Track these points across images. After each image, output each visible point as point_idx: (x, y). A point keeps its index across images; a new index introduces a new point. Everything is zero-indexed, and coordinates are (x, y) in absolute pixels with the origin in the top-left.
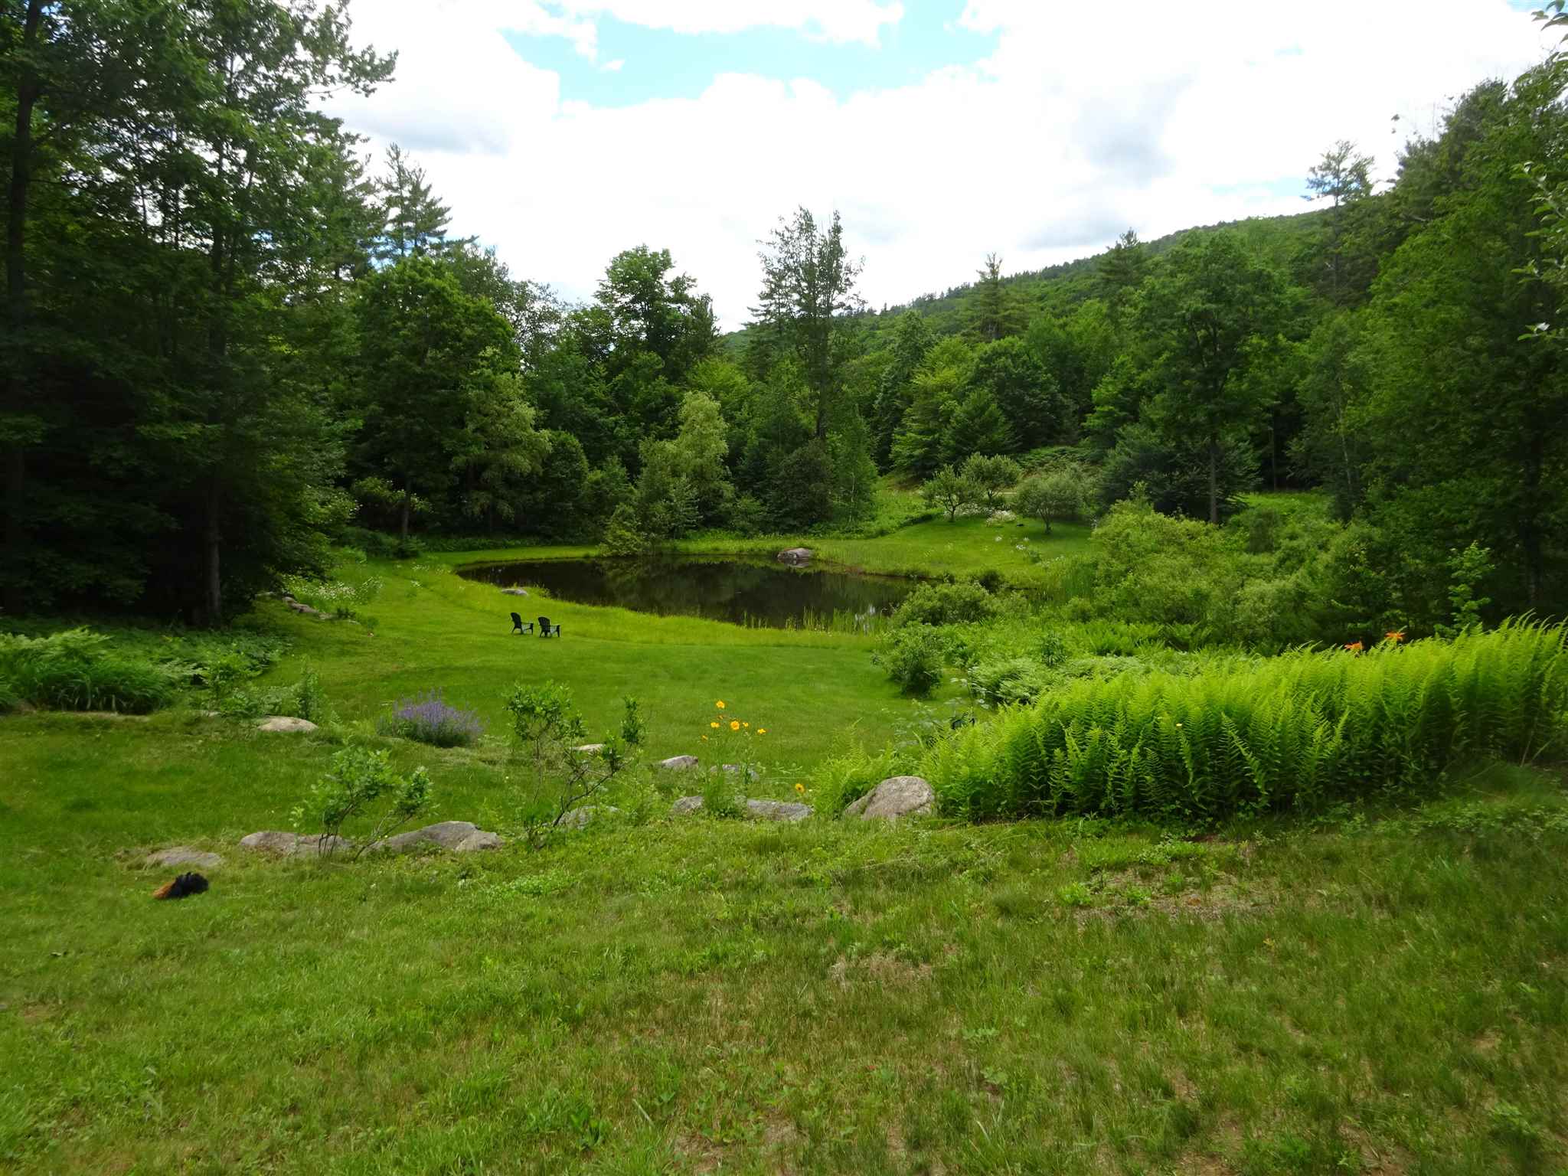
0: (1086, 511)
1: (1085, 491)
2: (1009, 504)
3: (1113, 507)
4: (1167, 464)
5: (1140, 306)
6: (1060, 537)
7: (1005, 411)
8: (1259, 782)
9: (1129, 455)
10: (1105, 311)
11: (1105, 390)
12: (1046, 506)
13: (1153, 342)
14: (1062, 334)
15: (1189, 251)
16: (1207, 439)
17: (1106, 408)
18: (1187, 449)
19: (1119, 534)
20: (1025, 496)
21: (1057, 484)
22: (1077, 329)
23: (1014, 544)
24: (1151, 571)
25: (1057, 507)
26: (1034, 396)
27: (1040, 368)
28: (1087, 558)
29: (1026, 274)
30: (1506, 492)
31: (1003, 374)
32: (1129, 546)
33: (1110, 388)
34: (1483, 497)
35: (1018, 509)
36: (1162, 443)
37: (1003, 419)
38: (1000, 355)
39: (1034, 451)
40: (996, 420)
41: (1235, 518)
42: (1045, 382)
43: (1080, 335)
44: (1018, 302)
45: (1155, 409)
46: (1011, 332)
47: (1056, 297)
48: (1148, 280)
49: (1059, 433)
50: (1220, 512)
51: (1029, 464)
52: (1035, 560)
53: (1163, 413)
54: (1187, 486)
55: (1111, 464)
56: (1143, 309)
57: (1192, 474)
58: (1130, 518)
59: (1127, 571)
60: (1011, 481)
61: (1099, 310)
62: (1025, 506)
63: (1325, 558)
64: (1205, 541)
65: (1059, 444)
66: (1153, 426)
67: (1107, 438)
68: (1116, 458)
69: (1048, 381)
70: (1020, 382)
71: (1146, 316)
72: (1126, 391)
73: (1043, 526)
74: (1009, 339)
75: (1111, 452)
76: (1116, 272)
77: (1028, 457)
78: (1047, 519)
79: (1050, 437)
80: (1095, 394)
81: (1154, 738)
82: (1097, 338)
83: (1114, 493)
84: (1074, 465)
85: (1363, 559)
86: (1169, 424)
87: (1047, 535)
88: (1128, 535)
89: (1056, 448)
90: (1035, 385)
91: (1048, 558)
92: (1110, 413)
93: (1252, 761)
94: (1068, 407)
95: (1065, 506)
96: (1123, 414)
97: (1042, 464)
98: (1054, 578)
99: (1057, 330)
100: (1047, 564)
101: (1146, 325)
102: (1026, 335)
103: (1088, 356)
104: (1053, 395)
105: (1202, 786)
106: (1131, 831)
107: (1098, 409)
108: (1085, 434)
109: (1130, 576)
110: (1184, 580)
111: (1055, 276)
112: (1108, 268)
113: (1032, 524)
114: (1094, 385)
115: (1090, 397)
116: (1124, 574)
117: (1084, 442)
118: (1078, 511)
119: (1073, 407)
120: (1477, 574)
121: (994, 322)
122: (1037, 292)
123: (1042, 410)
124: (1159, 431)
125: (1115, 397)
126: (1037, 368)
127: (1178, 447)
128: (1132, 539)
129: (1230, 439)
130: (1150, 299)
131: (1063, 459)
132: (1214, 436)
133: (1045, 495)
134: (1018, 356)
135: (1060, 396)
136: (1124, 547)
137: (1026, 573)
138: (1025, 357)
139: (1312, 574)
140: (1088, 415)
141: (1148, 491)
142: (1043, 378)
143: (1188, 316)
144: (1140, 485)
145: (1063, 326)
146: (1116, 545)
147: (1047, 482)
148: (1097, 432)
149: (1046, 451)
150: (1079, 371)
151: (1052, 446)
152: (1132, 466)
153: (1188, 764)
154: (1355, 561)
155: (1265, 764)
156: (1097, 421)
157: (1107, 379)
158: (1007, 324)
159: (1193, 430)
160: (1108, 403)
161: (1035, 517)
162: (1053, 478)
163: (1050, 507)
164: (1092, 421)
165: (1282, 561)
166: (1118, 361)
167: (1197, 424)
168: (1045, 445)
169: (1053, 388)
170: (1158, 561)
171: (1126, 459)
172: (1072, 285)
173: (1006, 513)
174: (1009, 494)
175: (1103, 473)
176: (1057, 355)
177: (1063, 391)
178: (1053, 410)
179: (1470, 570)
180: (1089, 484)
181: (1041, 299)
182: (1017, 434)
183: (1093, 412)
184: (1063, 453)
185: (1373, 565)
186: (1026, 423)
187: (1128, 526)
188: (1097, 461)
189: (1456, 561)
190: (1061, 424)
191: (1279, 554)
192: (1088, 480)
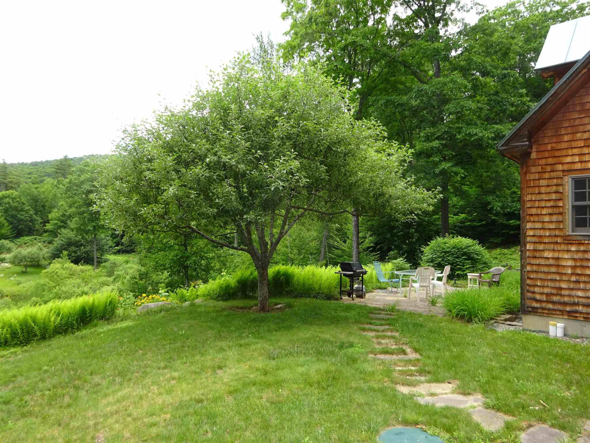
0: (43, 262)
1: (44, 255)
2: (8, 260)
3: (54, 261)
4: (78, 244)
5: (66, 185)
6: (31, 273)
7: (8, 221)
8: (38, 333)
9: (62, 240)
10: (55, 183)
11: (54, 215)
12: (25, 261)
13: (71, 199)
14: (36, 192)
15: (85, 168)
16: (93, 236)
17: (55, 222)
18: (86, 239)
19: (53, 272)
20: (15, 257)
21: (30, 252)
22: (43, 190)
23: (9, 277)
24: (66, 285)
25: (31, 261)
26: (23, 215)
27: (25, 204)
28: (42, 281)
29: (23, 163)
30: (177, 255)
31: (7, 205)
32: (58, 276)
33: (57, 214)
34: (170, 257)
35: (12, 262)
36: (76, 236)
37: (7, 224)
38: (6, 198)
39: (22, 238)
40: (4, 225)
41: (103, 264)
42: (27, 210)
43: (44, 192)
44: (16, 175)
45: (73, 224)
46: (12, 188)
47: (36, 174)
48: (70, 177)
49: (34, 231)
50: (98, 262)
51: (19, 243)
52: (19, 284)
53: (76, 226)
54: (86, 252)
55: (55, 244)
56: (67, 187)
57: (88, 248)
58: (58, 265)
59: (56, 286)
60: (9, 250)
61: (52, 184)
62: (17, 261)
63: (128, 277)
64: (88, 273)
65: (34, 235)
66: (73, 230)
67: (54, 233)
68: (58, 242)
69: (29, 210)
70: (16, 209)
71: (68, 189)
72: (64, 215)
73: (24, 270)
74: (11, 191)
75: (56, 239)
76: (60, 170)
77: (18, 240)
78: (26, 266)
79: (29, 232)
80: (50, 216)
81: (10, 326)
82: (51, 194)
83: (56, 255)
84: (39, 244)
85: (138, 277)
86: (78, 229)
87: (24, 273)
88: (57, 272)
89: (32, 237)
90: (23, 211)
91: (25, 282)
92: (56, 224)
93: (36, 328)
94: (37, 221)
95: (34, 261)
96: (62, 224)
97: (25, 244)
98: (27, 291)
99: (34, 190)
100: (24, 285)
101: (69, 193)
102: (19, 189)
103: (47, 201)
104: (31, 215)
105: (23, 336)
106: (3, 350)
107: (51, 222)
108: (46, 232)
109: (57, 287)
110: (78, 288)
111: (36, 165)
112: (57, 167)
113: (19, 269)
114: (50, 212)
115: (48, 217)
116: (55, 287)
117: (45, 235)
118: (40, 263)
119: (41, 221)
120: (167, 281)
121: (4, 183)
122: (28, 171)
123: (26, 221)
124: (75, 232)
125: (59, 217)
126: (24, 204)
127: (82, 238)
128: (58, 274)
129: (103, 236)
130: (70, 183)
131: (35, 242)
132: (95, 235)
133: (25, 257)
134: (15, 198)
135: (34, 216)
136: (55, 276)
137: (15, 289)
138: (18, 199)
139: (123, 283)
140: (47, 224)
141: (68, 255)
142: (27, 208)
143: (85, 191)
144: (65, 253)
145: (36, 188)
146: (52, 276)
147: (26, 251)
148: (51, 231)
149: (26, 238)
150: (43, 206)
151: (30, 236)
152: (64, 245)
153: (19, 331)
154: (135, 278)
155: (40, 328)
156: (51, 227)
157: (55, 210)
158: (10, 185)
159: (87, 232)
160: (56, 220)
161: (20, 266)
162: (29, 250)
163: (27, 261)
164: (49, 227)
165: (115, 279)
166: (60, 204)
167: (89, 230)
168: (27, 235)
169: (31, 213)
170: (69, 281)
171: (61, 242)
172: (43, 170)
173: (6, 264)
174: (8, 256)
175: (52, 247)
176: (33, 199)
177: (36, 214)
178: (31, 221)
179: (165, 279)
180: (46, 251)
181: (30, 174)
182: (13, 231)
183: (49, 223)
184: (35, 239)
185: (141, 279)
186: (18, 226)
187: (57, 268)
188: (50, 243)
189: (161, 277)
190: (35, 227)
191: (114, 277)
192: (45, 250)
